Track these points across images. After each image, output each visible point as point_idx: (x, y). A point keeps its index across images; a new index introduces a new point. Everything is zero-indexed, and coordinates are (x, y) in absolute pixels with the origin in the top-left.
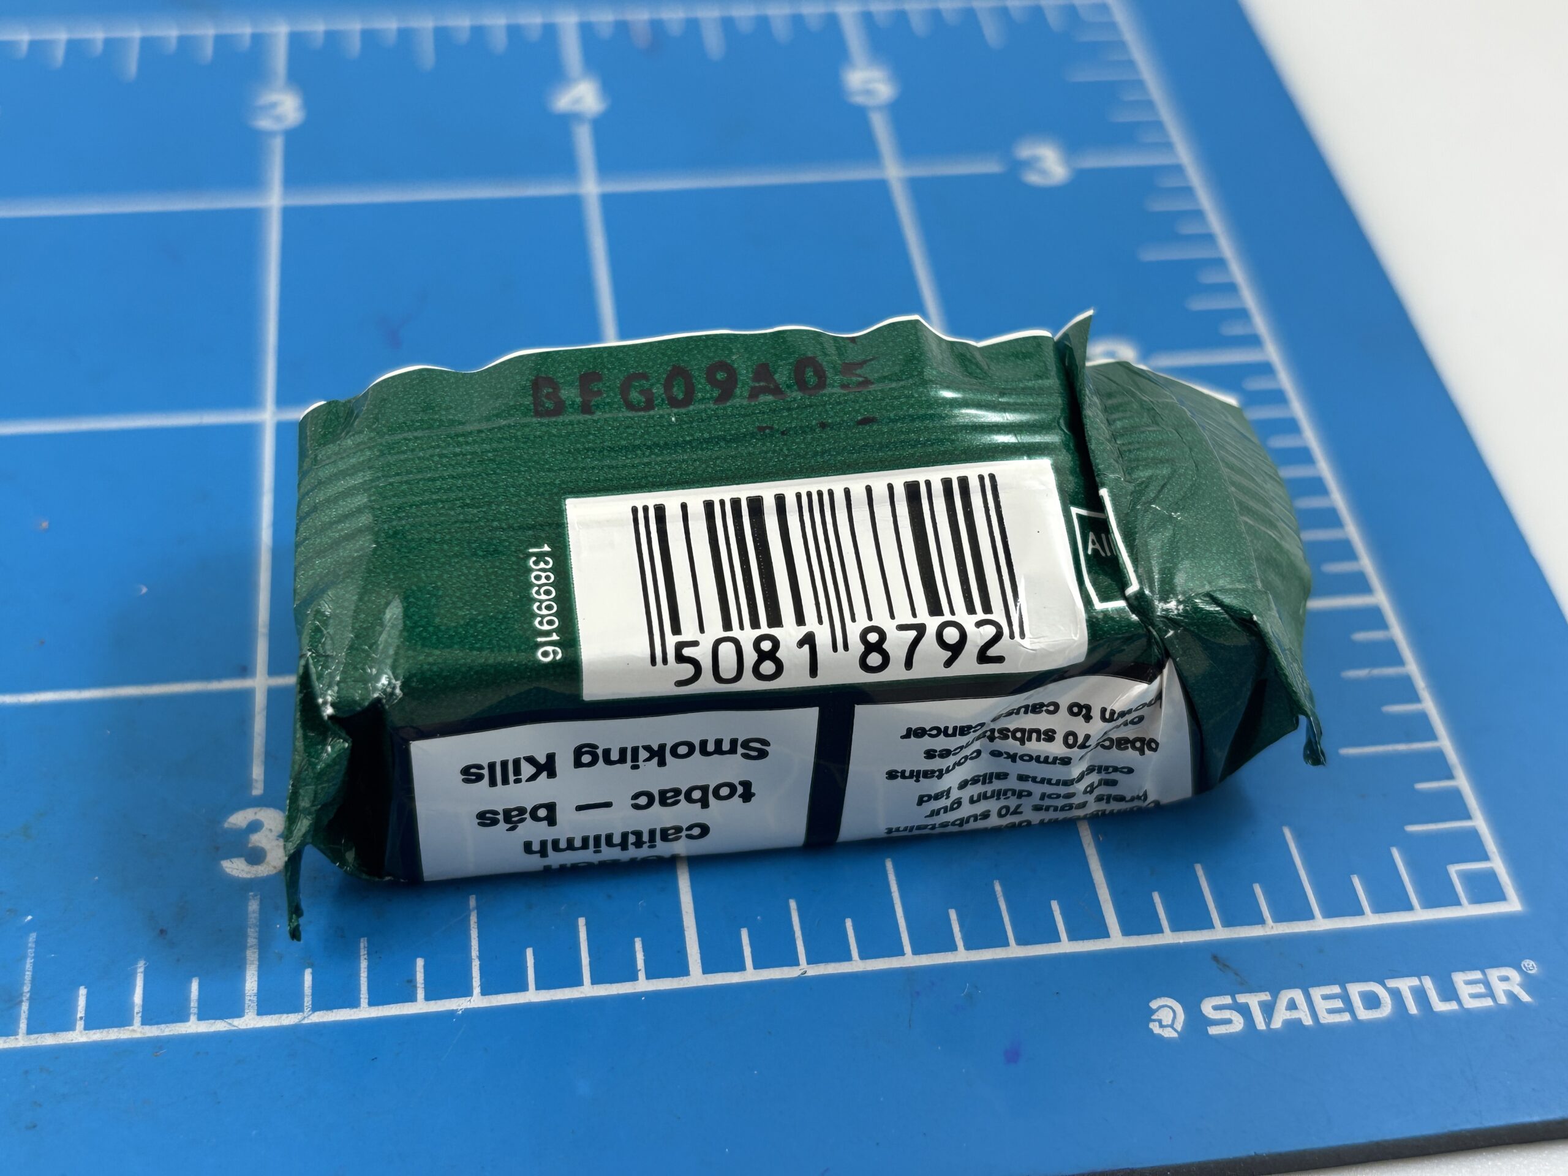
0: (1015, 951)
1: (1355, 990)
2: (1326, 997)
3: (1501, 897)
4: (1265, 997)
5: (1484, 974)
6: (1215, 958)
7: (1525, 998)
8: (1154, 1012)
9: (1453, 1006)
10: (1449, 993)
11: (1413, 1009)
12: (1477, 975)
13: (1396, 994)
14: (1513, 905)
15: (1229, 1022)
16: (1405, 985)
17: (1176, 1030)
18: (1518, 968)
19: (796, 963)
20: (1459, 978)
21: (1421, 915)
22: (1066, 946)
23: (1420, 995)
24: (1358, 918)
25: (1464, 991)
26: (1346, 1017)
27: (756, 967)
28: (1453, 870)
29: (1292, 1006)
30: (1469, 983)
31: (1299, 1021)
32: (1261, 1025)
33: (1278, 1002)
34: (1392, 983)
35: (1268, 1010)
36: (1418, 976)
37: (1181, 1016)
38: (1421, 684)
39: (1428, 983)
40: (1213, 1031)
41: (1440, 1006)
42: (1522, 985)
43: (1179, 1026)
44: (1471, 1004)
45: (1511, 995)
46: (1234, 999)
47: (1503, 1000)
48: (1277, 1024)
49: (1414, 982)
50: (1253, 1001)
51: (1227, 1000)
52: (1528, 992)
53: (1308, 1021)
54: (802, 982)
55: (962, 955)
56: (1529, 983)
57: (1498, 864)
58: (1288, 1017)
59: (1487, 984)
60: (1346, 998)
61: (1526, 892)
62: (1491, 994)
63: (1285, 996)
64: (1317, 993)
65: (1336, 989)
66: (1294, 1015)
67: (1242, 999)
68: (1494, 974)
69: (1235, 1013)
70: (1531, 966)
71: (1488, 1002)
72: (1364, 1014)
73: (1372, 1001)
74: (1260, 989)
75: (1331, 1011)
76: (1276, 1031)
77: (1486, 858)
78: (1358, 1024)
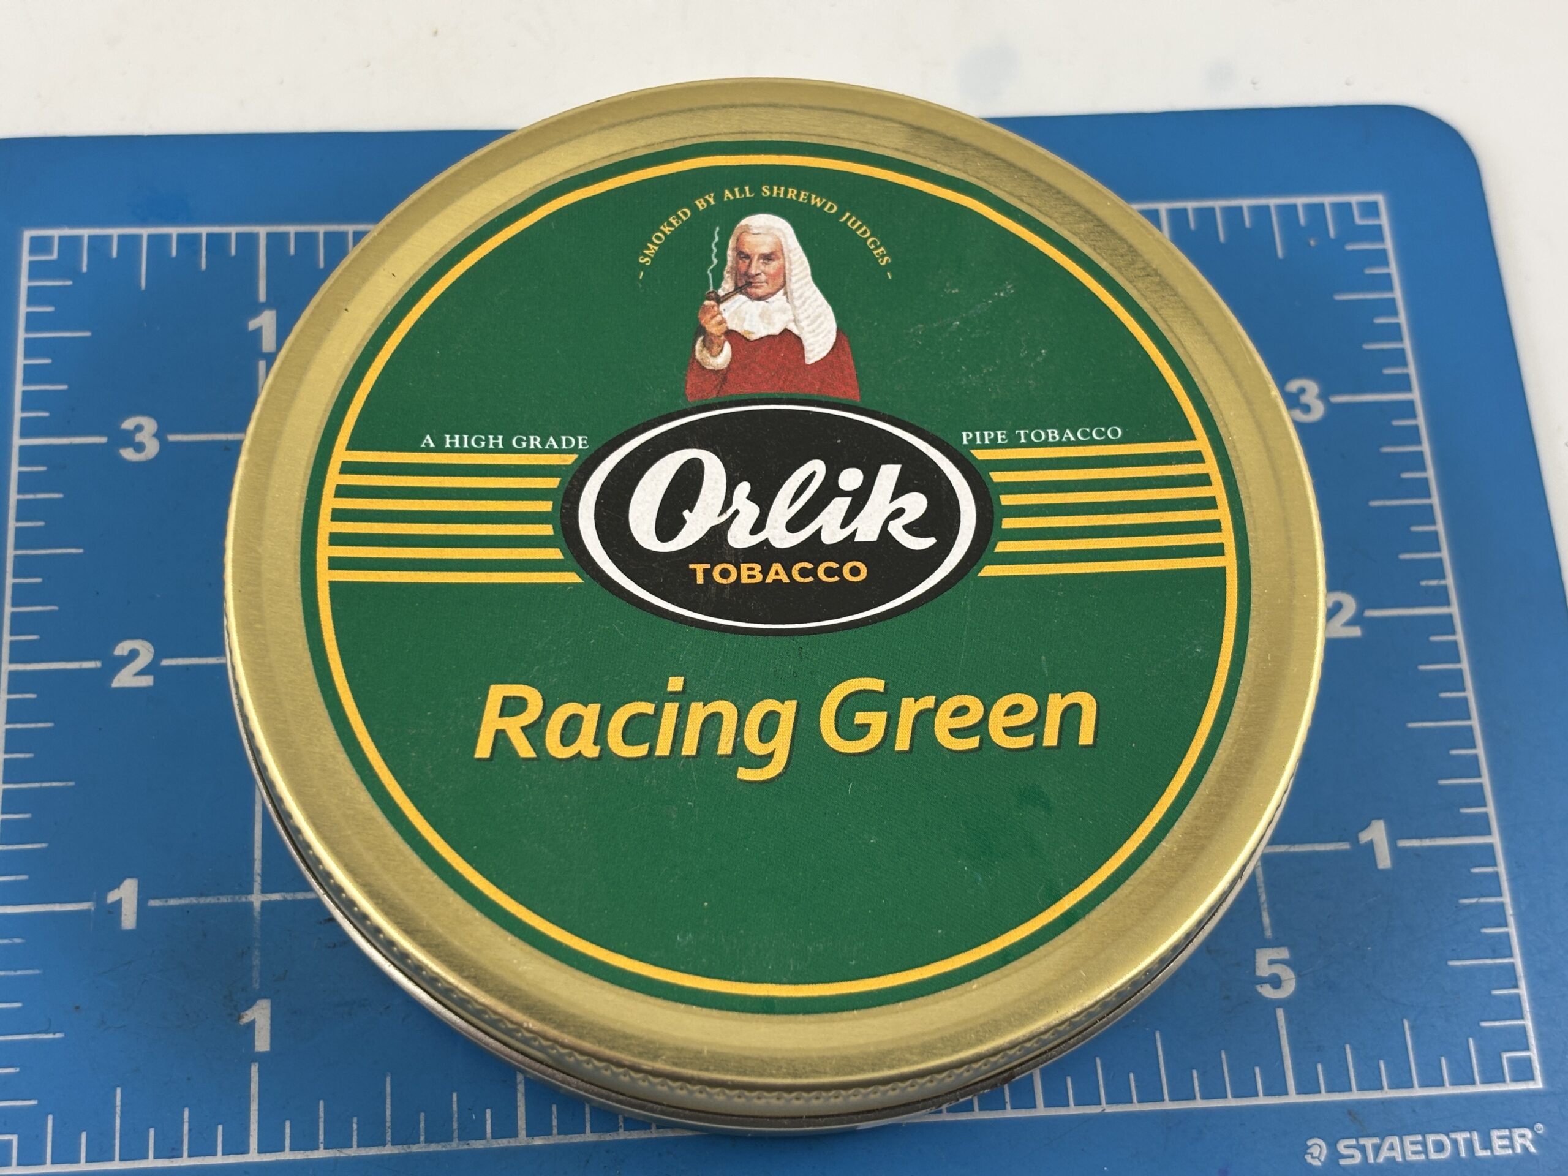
0: (1231, 1102)
1: (1431, 1139)
2: (1413, 1143)
3: (1532, 1078)
4: (1376, 1141)
5: (1510, 1132)
6: (1350, 1113)
7: (1533, 1150)
8: (1309, 1147)
9: (1488, 1153)
10: (1487, 1144)
11: (1463, 1154)
12: (1506, 1132)
13: (1455, 1143)
14: (1538, 1084)
15: (1352, 1157)
16: (1461, 1137)
17: (1320, 1161)
18: (1532, 1128)
19: (1100, 1103)
20: (1495, 1134)
21: (1480, 1088)
22: (1262, 1100)
23: (1469, 1143)
24: (1440, 1088)
25: (1497, 1143)
26: (1422, 1157)
27: (1076, 1105)
28: (1506, 1056)
29: (1392, 1148)
30: (1501, 1138)
31: (1394, 1158)
32: (1371, 1160)
33: (1384, 1144)
34: (1453, 1136)
35: (1377, 1149)
36: (1470, 1130)
37: (1325, 1152)
38: (1510, 911)
39: (1475, 1136)
40: (1342, 1162)
41: (1480, 1153)
42: (1533, 1142)
43: (1323, 1158)
44: (1499, 1152)
45: (1525, 1148)
46: (1357, 1141)
47: (1519, 1150)
48: (1381, 1160)
49: (1467, 1135)
50: (1369, 1143)
51: (1353, 1142)
52: (1535, 1147)
53: (1399, 1159)
54: (1103, 1116)
55: (1199, 1104)
56: (1537, 1140)
57: (1534, 1054)
58: (1388, 1155)
59: (1511, 1139)
60: (1424, 1144)
61: (1549, 1075)
62: (1512, 1147)
63: (1389, 1140)
64: (1408, 1139)
65: (1419, 1138)
66: (1392, 1154)
67: (1362, 1141)
68: (1517, 1132)
69: (1356, 1150)
70: (1540, 1127)
71: (1509, 1152)
72: (1434, 1156)
73: (1440, 1147)
74: (1374, 1136)
75: (1415, 1153)
76: (1379, 1164)
77: (1527, 1049)
78: (1429, 1163)
